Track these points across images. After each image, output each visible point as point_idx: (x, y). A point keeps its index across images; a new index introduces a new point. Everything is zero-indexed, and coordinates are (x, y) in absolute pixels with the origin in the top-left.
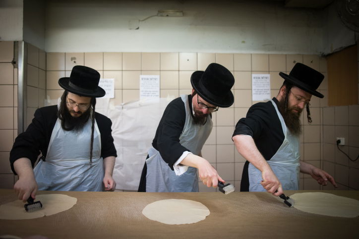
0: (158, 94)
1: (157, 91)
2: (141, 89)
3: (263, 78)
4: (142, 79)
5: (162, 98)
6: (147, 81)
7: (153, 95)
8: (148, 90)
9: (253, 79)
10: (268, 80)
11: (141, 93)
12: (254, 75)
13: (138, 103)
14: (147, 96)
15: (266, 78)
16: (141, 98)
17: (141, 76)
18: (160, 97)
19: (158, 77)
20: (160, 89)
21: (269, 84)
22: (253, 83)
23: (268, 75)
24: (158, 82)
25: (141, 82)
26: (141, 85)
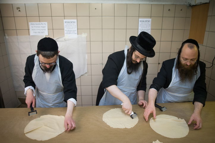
0: (76, 32)
1: (75, 31)
2: (65, 29)
3: (146, 21)
4: (65, 22)
5: (79, 35)
6: (69, 23)
7: (73, 33)
8: (70, 30)
9: (140, 23)
10: (150, 23)
11: (65, 32)
12: (140, 19)
13: (63, 38)
14: (70, 33)
15: (149, 21)
16: (65, 35)
17: (65, 21)
18: (78, 34)
19: (75, 21)
20: (78, 29)
21: (150, 25)
22: (139, 25)
23: (150, 20)
24: (76, 24)
25: (65, 24)
26: (65, 26)
